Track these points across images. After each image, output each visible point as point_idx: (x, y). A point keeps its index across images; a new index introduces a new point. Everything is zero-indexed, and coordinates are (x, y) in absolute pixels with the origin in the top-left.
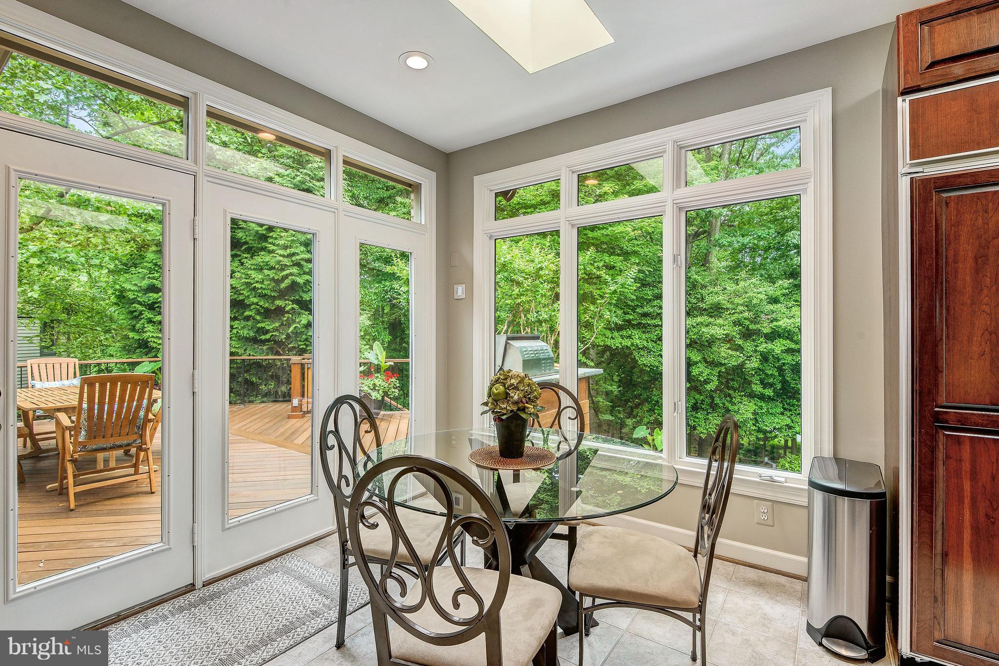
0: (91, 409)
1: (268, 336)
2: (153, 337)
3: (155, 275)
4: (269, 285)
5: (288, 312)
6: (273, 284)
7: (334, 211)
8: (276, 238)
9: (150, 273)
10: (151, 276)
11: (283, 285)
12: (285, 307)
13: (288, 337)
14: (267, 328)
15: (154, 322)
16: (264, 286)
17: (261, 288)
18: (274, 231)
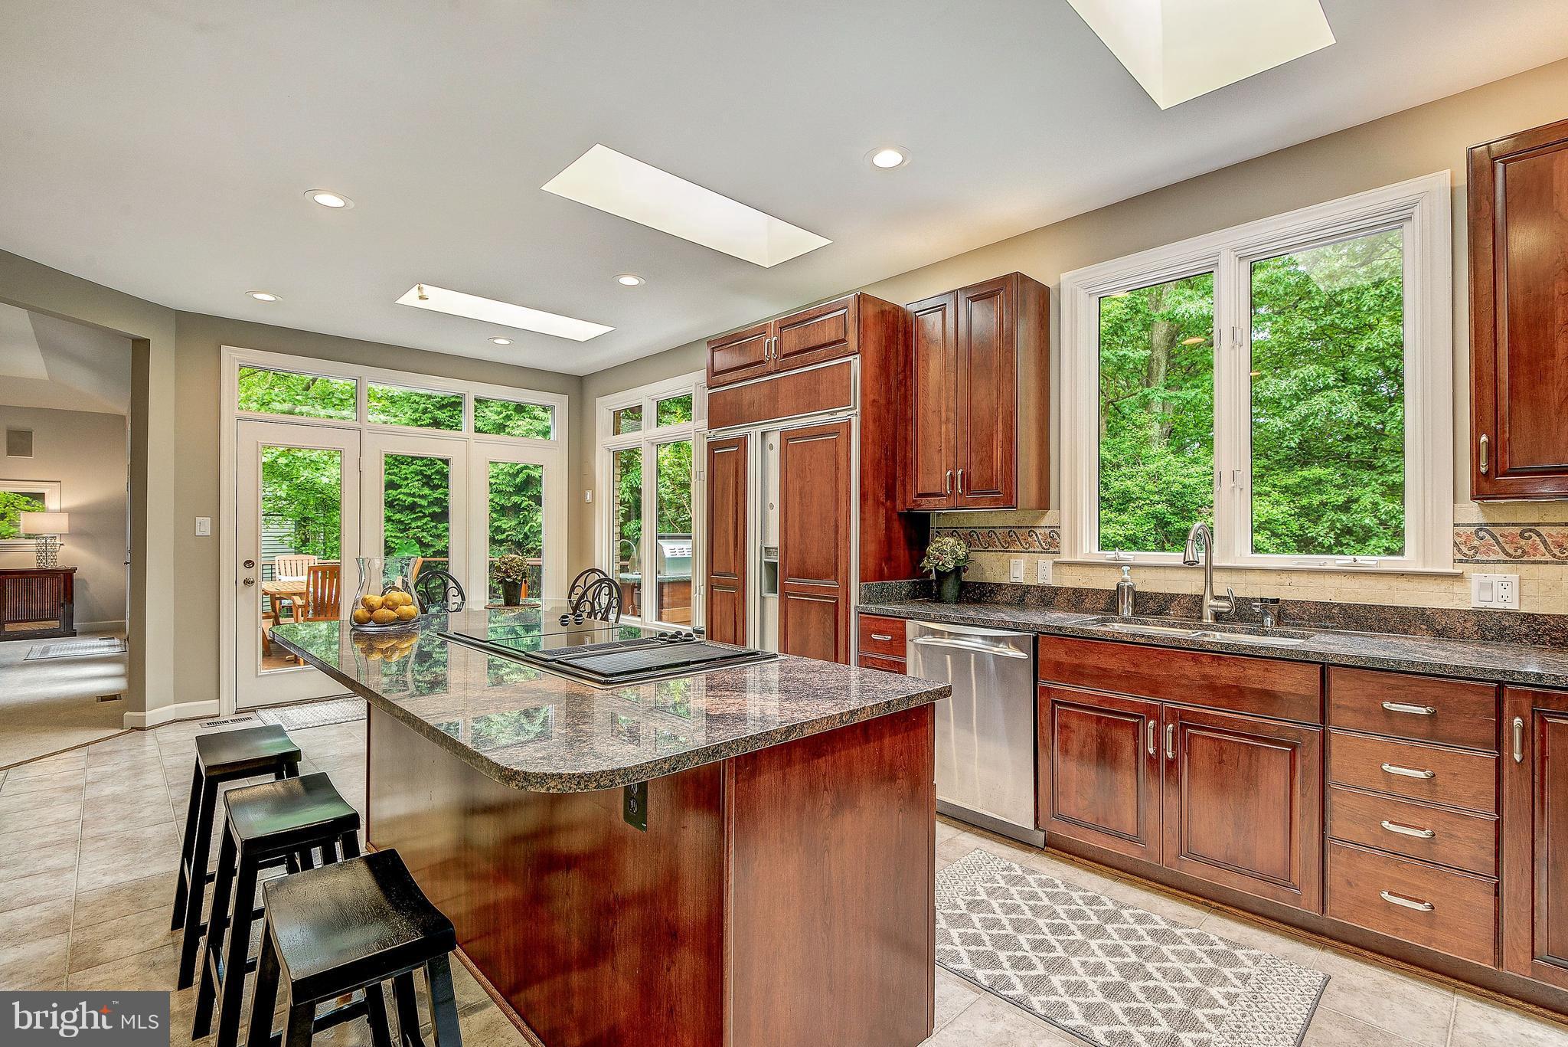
0: (315, 592)
1: (504, 536)
2: (391, 536)
3: (395, 470)
4: (503, 479)
5: (524, 509)
6: (508, 478)
7: (466, 440)
8: (513, 428)
9: (390, 469)
10: (390, 471)
11: (518, 480)
12: (521, 503)
13: (526, 536)
14: (504, 526)
15: (393, 521)
16: (498, 481)
17: (496, 483)
18: (511, 419)
